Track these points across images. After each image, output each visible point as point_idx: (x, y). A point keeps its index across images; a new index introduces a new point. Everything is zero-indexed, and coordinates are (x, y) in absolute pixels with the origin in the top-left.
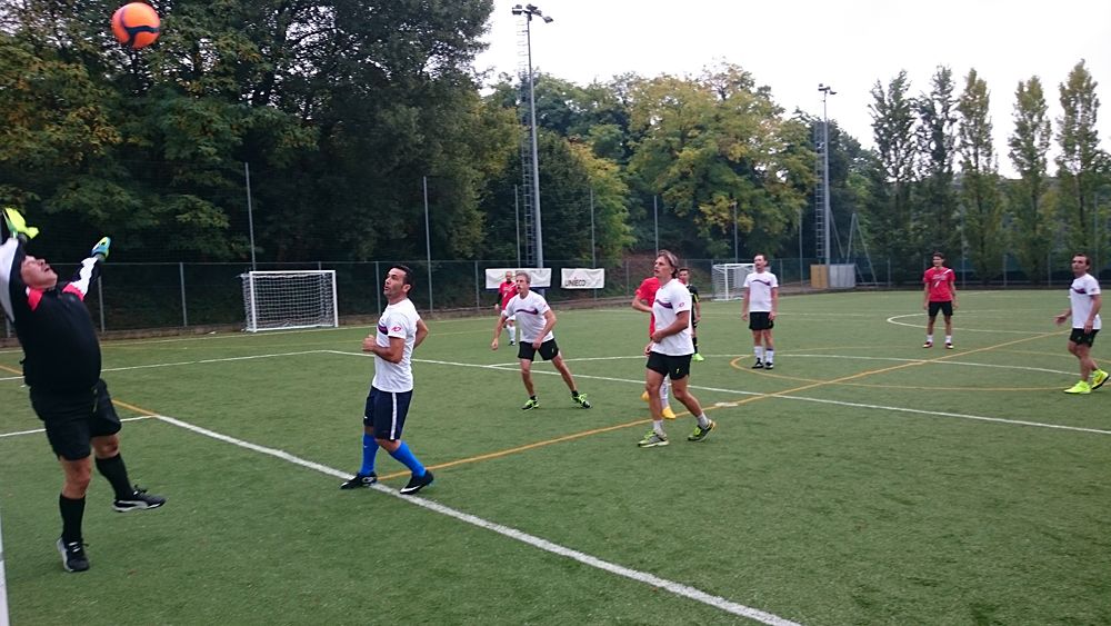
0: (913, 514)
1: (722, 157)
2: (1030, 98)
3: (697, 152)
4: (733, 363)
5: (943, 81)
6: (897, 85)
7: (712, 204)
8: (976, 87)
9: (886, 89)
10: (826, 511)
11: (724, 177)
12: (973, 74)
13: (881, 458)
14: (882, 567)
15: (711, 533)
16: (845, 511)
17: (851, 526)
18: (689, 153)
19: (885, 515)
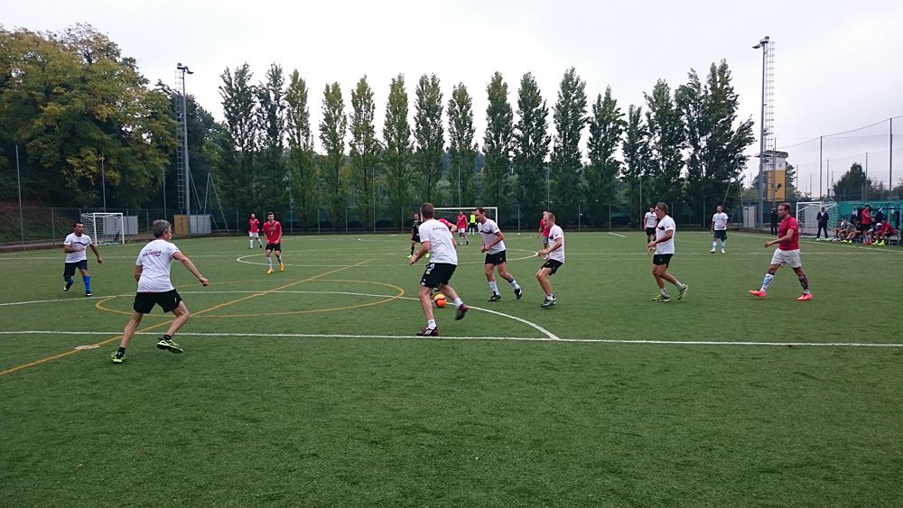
0: (260, 431)
1: (89, 116)
2: (333, 97)
3: (63, 108)
4: (97, 305)
5: (276, 76)
6: (242, 74)
7: (79, 157)
8: (298, 85)
9: (233, 76)
10: (182, 444)
11: (91, 134)
12: (296, 74)
13: (232, 382)
14: (234, 491)
15: (58, 496)
16: (201, 439)
17: (206, 453)
18: (53, 108)
19: (237, 437)
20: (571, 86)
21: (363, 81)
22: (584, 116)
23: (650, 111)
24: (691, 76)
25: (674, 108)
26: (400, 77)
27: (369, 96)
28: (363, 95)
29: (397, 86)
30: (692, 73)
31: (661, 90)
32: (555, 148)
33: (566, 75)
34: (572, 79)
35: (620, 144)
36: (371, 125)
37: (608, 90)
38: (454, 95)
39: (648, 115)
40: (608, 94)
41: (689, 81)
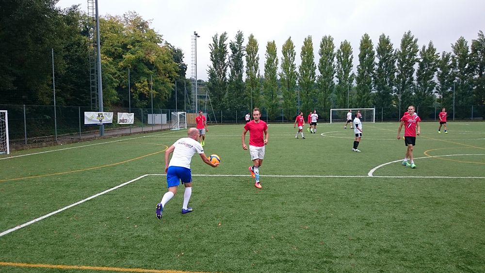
1: (139, 60)
2: (271, 49)
5: (240, 38)
6: (224, 36)
8: (253, 43)
9: (218, 38)
11: (145, 70)
12: (252, 36)
18: (128, 56)
20: (407, 41)
21: (289, 40)
22: (416, 58)
23: (454, 54)
24: (480, 35)
25: (469, 53)
26: (309, 38)
27: (292, 48)
28: (289, 48)
29: (308, 43)
30: (480, 33)
31: (461, 43)
32: (397, 76)
33: (405, 36)
34: (409, 37)
35: (436, 73)
36: (294, 63)
37: (430, 43)
38: (341, 47)
39: (453, 57)
40: (430, 45)
41: (478, 37)
